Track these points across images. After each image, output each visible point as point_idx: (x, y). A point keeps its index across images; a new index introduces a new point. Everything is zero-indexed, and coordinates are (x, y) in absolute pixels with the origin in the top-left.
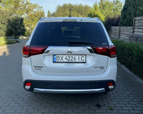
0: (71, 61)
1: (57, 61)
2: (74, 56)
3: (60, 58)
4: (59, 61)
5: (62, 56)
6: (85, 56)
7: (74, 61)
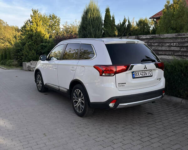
0: (144, 76)
1: (135, 77)
2: (145, 71)
3: (137, 74)
4: (137, 76)
5: (138, 72)
6: (151, 71)
7: (146, 76)
